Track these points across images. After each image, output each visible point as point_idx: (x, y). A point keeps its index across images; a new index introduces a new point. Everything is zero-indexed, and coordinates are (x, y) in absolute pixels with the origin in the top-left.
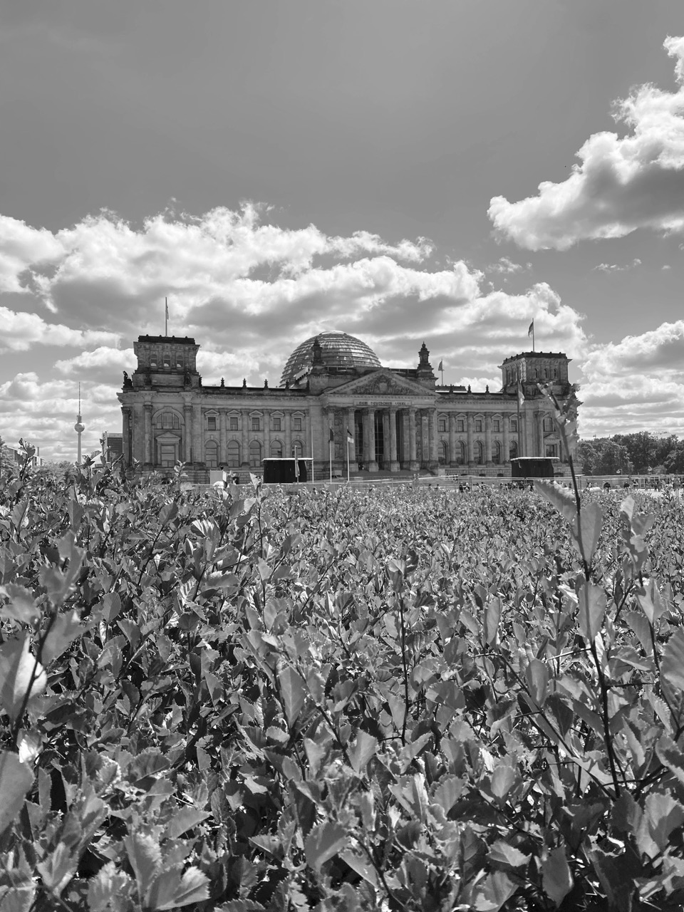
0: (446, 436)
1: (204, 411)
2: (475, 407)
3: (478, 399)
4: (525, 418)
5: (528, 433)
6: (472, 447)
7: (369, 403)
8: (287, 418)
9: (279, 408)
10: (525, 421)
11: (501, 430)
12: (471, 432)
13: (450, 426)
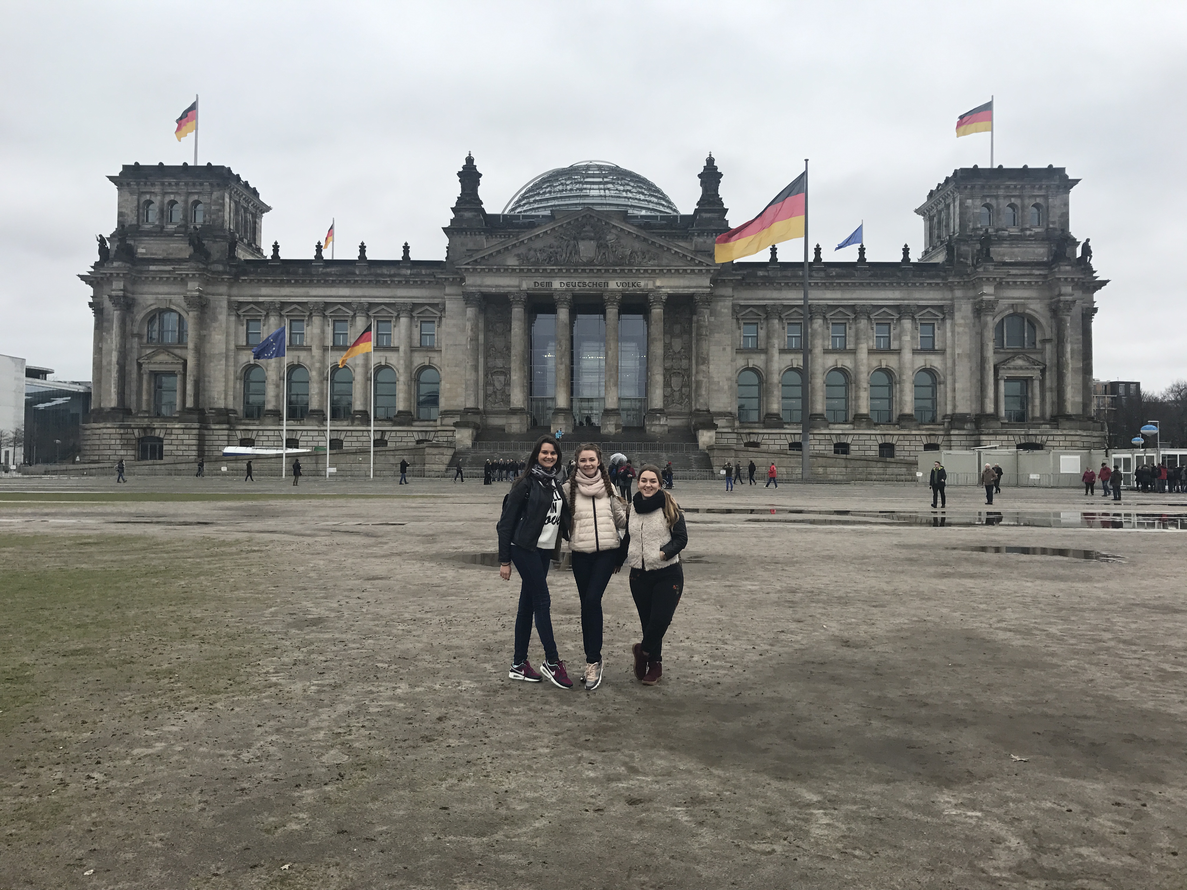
0: (757, 361)
1: (236, 307)
2: (829, 294)
3: (838, 276)
4: (953, 319)
5: (958, 351)
6: (819, 381)
7: (556, 284)
8: (404, 321)
9: (387, 300)
10: (953, 325)
11: (894, 345)
12: (818, 350)
13: (768, 337)
